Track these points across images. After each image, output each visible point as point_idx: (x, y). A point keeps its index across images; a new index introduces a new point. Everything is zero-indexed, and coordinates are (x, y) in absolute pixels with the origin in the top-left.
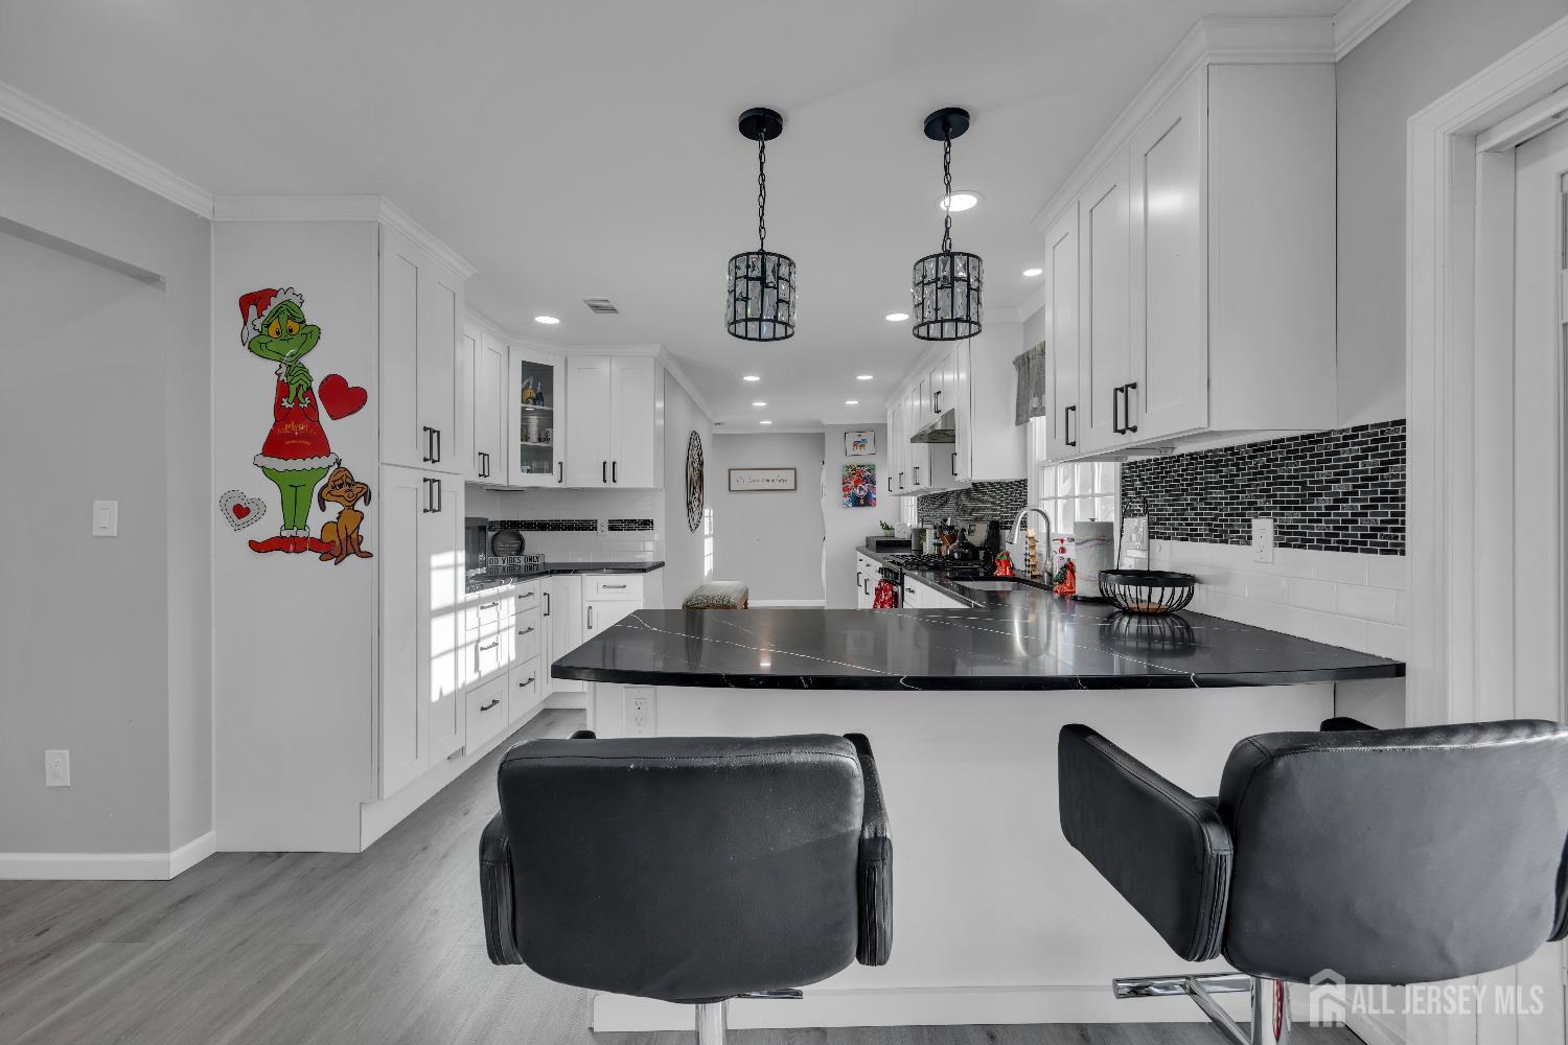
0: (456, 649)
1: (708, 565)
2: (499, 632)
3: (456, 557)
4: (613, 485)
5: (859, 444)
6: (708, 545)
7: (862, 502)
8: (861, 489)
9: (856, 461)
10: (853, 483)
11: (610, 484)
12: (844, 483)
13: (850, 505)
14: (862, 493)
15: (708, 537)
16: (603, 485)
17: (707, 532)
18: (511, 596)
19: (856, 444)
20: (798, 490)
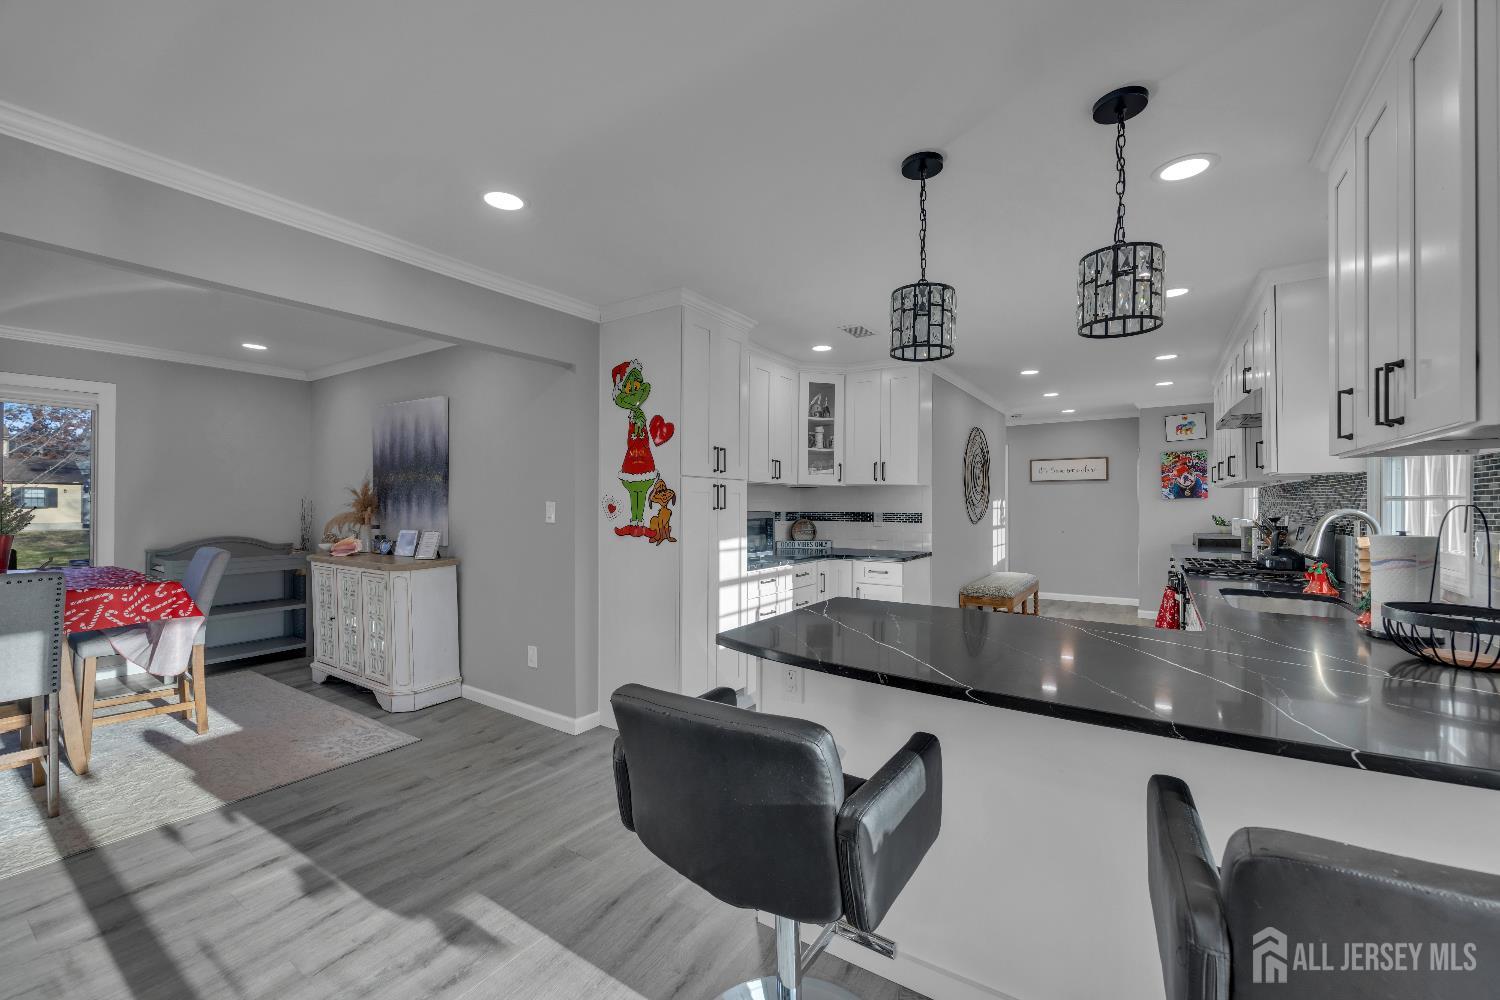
0: (740, 612)
1: (999, 554)
2: (777, 602)
3: (740, 543)
4: (882, 483)
5: (1186, 427)
6: (999, 537)
7: (1187, 493)
8: (1186, 478)
9: (1179, 448)
10: (1175, 472)
11: (880, 482)
12: (1163, 472)
13: (1172, 497)
14: (1188, 483)
15: (997, 527)
16: (874, 483)
17: (996, 522)
18: (788, 574)
19: (1179, 428)
20: (1110, 481)
